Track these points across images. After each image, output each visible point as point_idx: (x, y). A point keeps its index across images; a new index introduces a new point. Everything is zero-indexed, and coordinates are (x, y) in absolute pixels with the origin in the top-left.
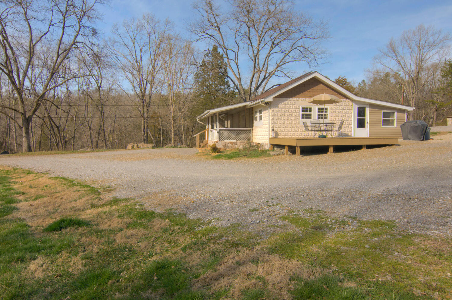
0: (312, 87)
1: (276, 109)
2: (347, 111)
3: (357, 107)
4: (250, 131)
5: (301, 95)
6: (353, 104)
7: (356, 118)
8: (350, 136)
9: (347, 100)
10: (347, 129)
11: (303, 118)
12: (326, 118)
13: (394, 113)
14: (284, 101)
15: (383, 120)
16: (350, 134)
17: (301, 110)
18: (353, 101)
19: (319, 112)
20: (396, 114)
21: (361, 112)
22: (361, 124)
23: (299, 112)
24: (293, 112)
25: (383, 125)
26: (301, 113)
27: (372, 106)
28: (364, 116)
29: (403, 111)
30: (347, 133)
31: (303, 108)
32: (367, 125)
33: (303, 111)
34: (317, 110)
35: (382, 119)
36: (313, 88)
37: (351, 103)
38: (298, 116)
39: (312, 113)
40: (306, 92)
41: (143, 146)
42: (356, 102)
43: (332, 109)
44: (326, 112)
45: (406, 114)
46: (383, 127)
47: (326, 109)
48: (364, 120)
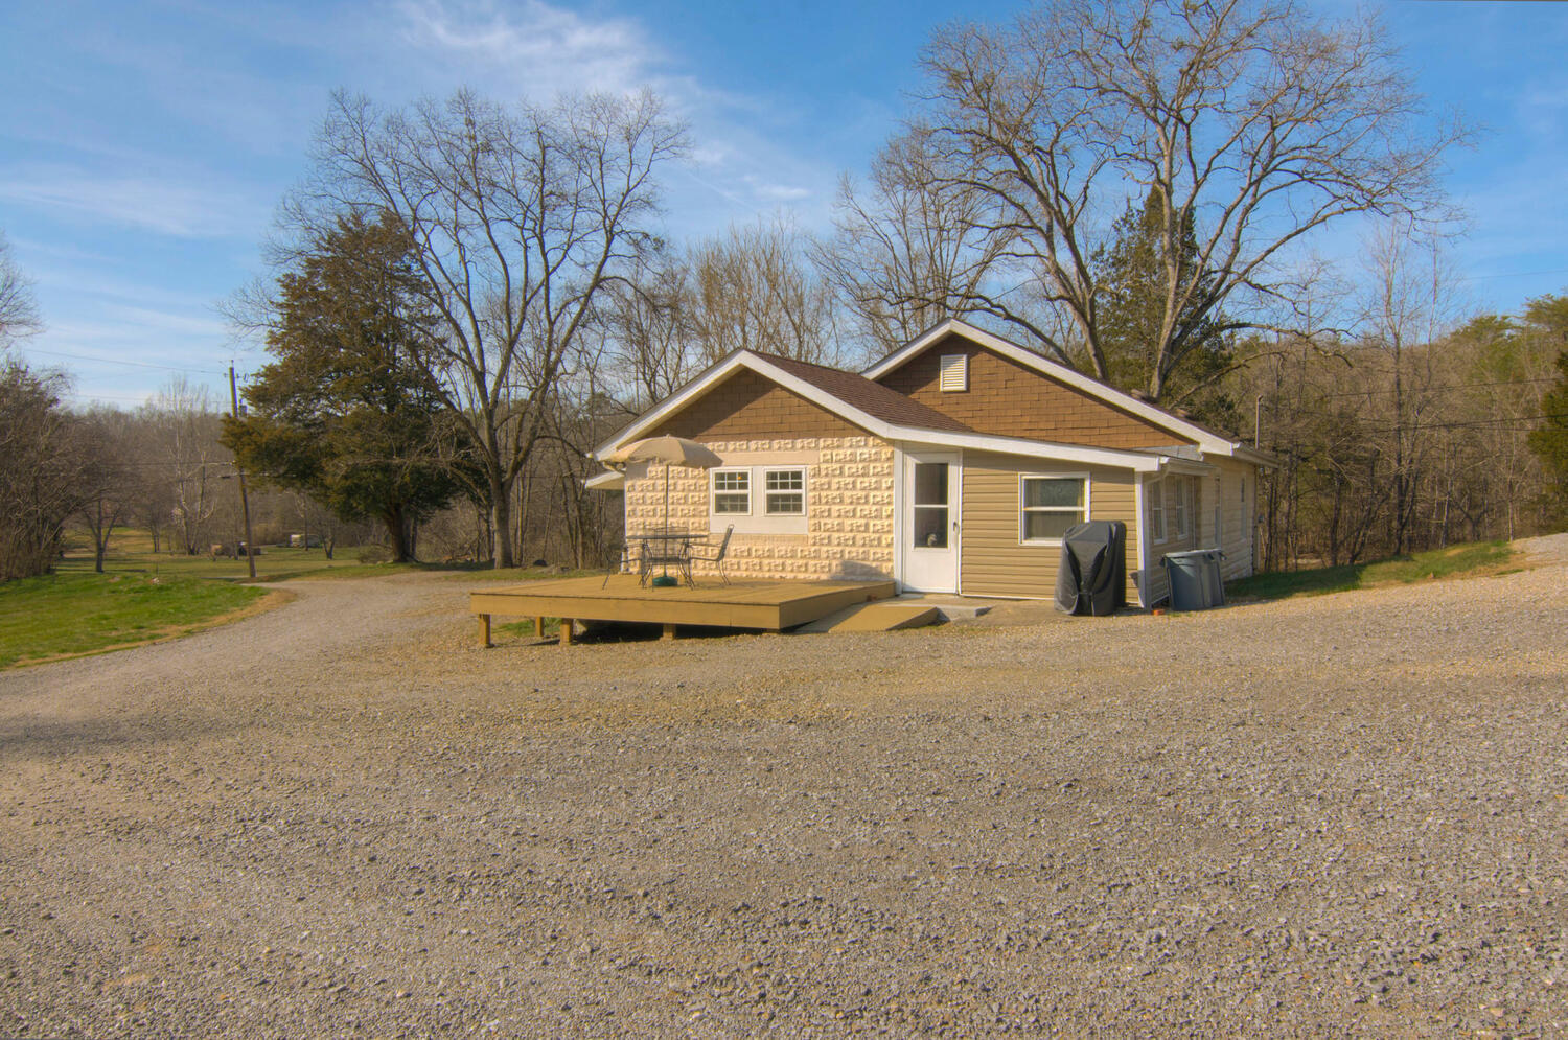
0: (749, 402)
1: (639, 483)
2: (874, 479)
3: (912, 462)
5: (710, 430)
6: (898, 453)
7: (911, 505)
8: (885, 577)
9: (870, 440)
10: (871, 551)
11: (720, 508)
12: (795, 508)
13: (1082, 481)
15: (1029, 516)
16: (886, 568)
17: (713, 482)
19: (772, 486)
20: (1087, 484)
21: (932, 483)
22: (932, 531)
23: (707, 489)
24: (690, 491)
25: (1029, 535)
26: (713, 492)
27: (972, 458)
28: (943, 499)
29: (1126, 473)
30: (874, 565)
31: (722, 477)
32: (952, 534)
33: (720, 486)
34: (765, 481)
35: (1021, 508)
36: (750, 405)
37: (886, 452)
38: (704, 503)
39: (749, 492)
40: (726, 422)
42: (907, 447)
43: (817, 474)
44: (798, 486)
45: (1138, 488)
46: (1027, 543)
47: (797, 475)
48: (943, 514)
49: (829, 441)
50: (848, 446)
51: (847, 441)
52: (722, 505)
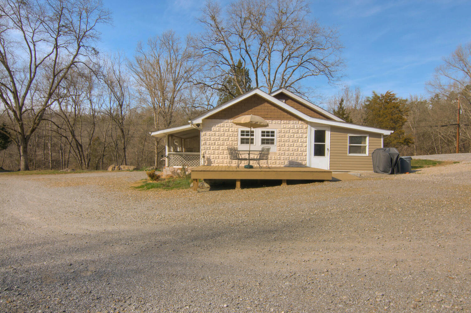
0: (255, 107)
1: (208, 133)
2: (301, 135)
3: (313, 130)
6: (309, 127)
7: (313, 143)
8: (305, 166)
9: (300, 122)
10: (299, 157)
11: (242, 143)
12: (271, 143)
13: (365, 137)
14: (218, 123)
15: (350, 147)
16: (304, 163)
17: (240, 133)
18: (307, 122)
19: (263, 136)
20: (367, 138)
21: (320, 136)
22: (319, 151)
23: (238, 136)
24: (230, 136)
25: (350, 153)
26: (240, 137)
27: (334, 129)
28: (323, 141)
29: (378, 135)
30: (300, 162)
31: (242, 132)
32: (327, 153)
33: (242, 135)
34: (260, 134)
35: (348, 145)
36: (255, 108)
37: (305, 126)
38: (236, 141)
39: (254, 137)
41: (124, 168)
42: (312, 124)
43: (280, 132)
44: (273, 136)
45: (382, 139)
46: (350, 155)
47: (273, 132)
48: (324, 146)
49: (285, 122)
50: (293, 124)
51: (291, 122)
52: (243, 141)
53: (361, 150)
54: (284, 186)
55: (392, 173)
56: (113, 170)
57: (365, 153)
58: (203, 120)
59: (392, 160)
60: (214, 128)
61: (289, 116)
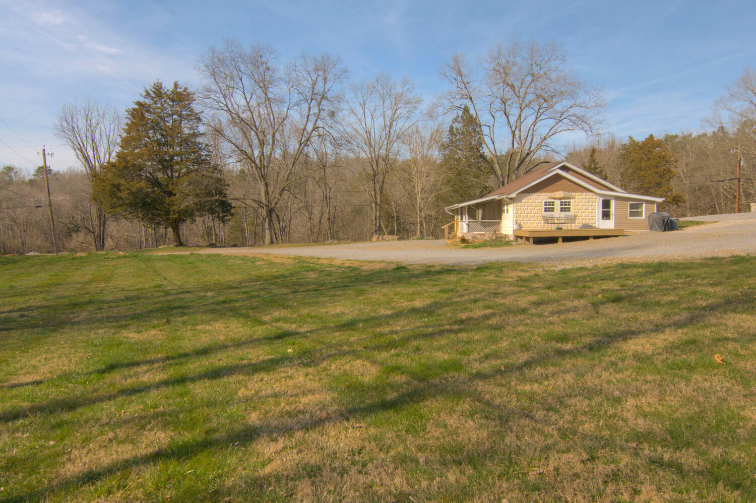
1: (519, 204)
2: (591, 203)
3: (601, 199)
4: (499, 223)
5: (544, 190)
6: (598, 197)
7: (601, 210)
8: (594, 227)
9: (591, 194)
10: (591, 221)
11: (545, 211)
12: (569, 211)
13: (642, 204)
14: (526, 197)
15: (630, 212)
16: (594, 225)
17: (543, 204)
18: (596, 194)
19: (561, 205)
20: (644, 205)
21: (606, 204)
22: (606, 215)
23: (542, 206)
24: (536, 206)
25: (630, 216)
26: (544, 207)
27: (617, 198)
28: (609, 208)
29: (653, 202)
30: (591, 224)
31: (546, 202)
32: (612, 217)
33: (545, 205)
34: (559, 204)
35: (629, 210)
36: (556, 184)
37: (595, 196)
38: (541, 210)
39: (555, 206)
40: (549, 188)
42: (600, 195)
43: (575, 202)
44: (570, 205)
45: (655, 205)
46: (631, 218)
47: (570, 202)
48: (609, 212)
49: (579, 193)
50: (585, 195)
51: (584, 194)
53: (640, 214)
54: (591, 240)
55: (665, 230)
56: (378, 240)
57: (642, 216)
58: (517, 195)
59: (664, 221)
60: (523, 201)
61: (582, 189)
